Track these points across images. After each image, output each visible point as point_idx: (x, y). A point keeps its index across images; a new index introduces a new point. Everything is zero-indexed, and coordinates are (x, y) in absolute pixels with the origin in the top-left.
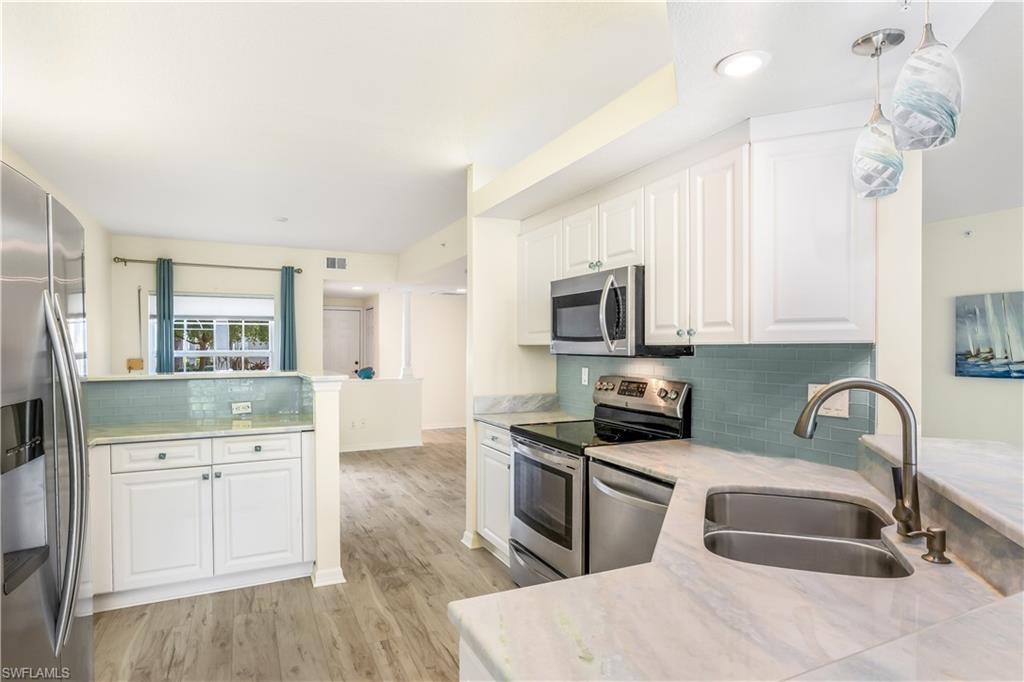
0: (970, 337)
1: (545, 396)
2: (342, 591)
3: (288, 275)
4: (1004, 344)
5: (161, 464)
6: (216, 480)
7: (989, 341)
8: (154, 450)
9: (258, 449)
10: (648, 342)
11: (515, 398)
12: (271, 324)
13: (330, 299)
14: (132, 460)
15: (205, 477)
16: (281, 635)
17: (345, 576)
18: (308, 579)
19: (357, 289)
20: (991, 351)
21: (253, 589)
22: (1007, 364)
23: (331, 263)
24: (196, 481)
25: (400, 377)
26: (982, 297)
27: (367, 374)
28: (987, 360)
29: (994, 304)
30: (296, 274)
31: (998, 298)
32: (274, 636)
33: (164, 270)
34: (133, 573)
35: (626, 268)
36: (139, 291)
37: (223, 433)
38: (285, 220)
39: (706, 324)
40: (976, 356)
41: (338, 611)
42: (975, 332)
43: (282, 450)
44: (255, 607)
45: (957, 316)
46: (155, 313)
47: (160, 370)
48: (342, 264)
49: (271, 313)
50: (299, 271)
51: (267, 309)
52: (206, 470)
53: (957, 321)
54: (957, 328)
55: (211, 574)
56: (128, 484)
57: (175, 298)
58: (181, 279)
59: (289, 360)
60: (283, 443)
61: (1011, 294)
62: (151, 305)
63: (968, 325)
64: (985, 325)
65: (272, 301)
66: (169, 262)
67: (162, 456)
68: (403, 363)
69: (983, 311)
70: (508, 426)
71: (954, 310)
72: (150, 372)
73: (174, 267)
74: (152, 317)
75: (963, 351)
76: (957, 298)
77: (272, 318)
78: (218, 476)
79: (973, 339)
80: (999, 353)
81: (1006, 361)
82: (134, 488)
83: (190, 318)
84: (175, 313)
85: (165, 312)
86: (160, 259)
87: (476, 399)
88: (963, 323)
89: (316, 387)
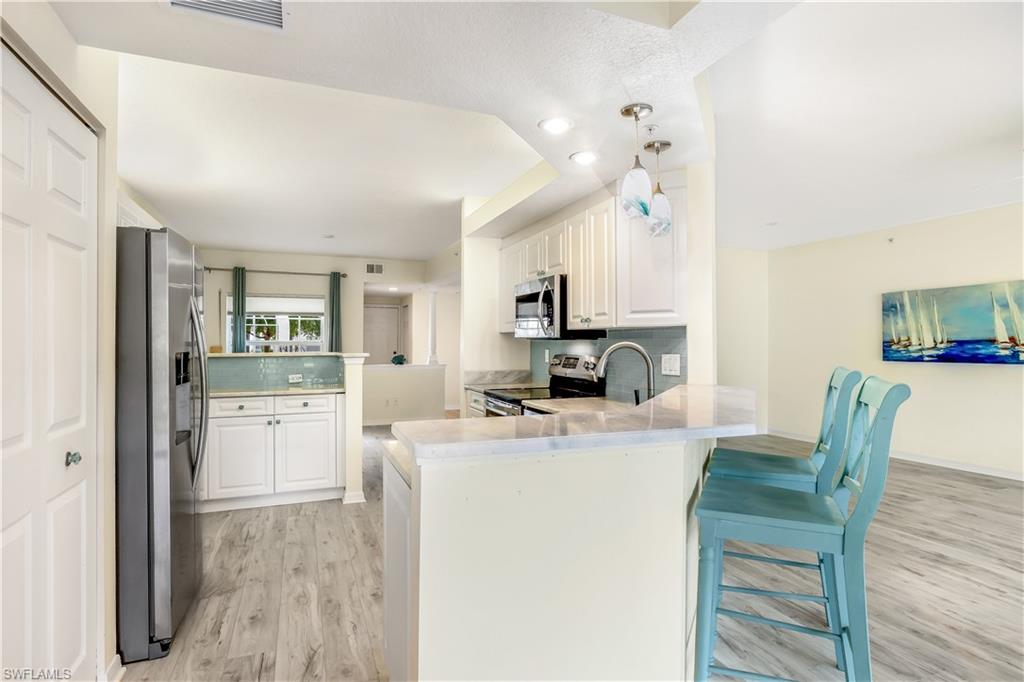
0: (893, 329)
1: (521, 372)
2: (363, 507)
3: (336, 279)
4: (918, 332)
5: (241, 413)
6: (277, 426)
7: (907, 331)
8: (236, 403)
9: (306, 405)
10: (569, 328)
11: (496, 372)
12: (322, 319)
13: (370, 299)
14: (221, 410)
15: (270, 423)
16: (317, 527)
17: (366, 498)
18: (341, 500)
19: (393, 289)
20: (909, 339)
21: (301, 504)
22: (921, 350)
23: (371, 269)
24: (263, 427)
25: (427, 363)
26: (901, 293)
27: (399, 360)
28: (906, 346)
29: (910, 300)
30: (342, 279)
31: (913, 294)
32: (314, 527)
33: (239, 275)
34: (222, 488)
35: (553, 277)
36: (220, 293)
37: (282, 392)
38: (332, 237)
39: (597, 315)
40: (898, 343)
41: (358, 516)
42: (897, 323)
43: (323, 406)
44: (302, 512)
45: (884, 310)
46: (232, 310)
47: (235, 351)
48: (379, 269)
49: (322, 310)
50: (344, 276)
51: (318, 306)
52: (271, 418)
53: (884, 314)
54: (884, 320)
55: (272, 492)
56: (219, 426)
57: (247, 298)
58: (253, 283)
59: (336, 344)
60: (325, 402)
61: (923, 291)
62: (229, 304)
63: (892, 318)
64: (904, 317)
65: (323, 300)
66: (243, 269)
67: (241, 408)
68: (430, 352)
69: (902, 306)
70: (483, 390)
71: (881, 306)
72: (228, 351)
73: (247, 274)
74: (229, 313)
75: (888, 339)
76: (883, 295)
77: (322, 314)
78: (278, 422)
79: (897, 328)
80: (914, 341)
81: (920, 347)
82: (222, 429)
83: (258, 314)
84: (247, 310)
85: (239, 310)
86: (236, 268)
87: (467, 373)
88: (888, 316)
89: (346, 361)
